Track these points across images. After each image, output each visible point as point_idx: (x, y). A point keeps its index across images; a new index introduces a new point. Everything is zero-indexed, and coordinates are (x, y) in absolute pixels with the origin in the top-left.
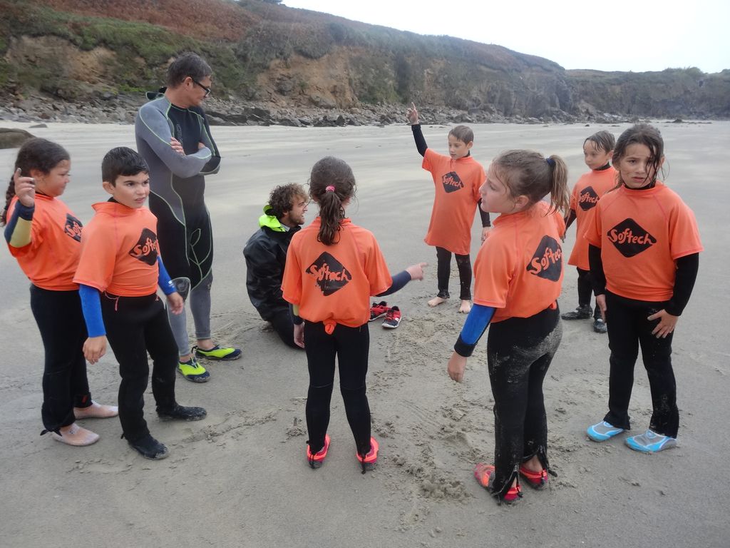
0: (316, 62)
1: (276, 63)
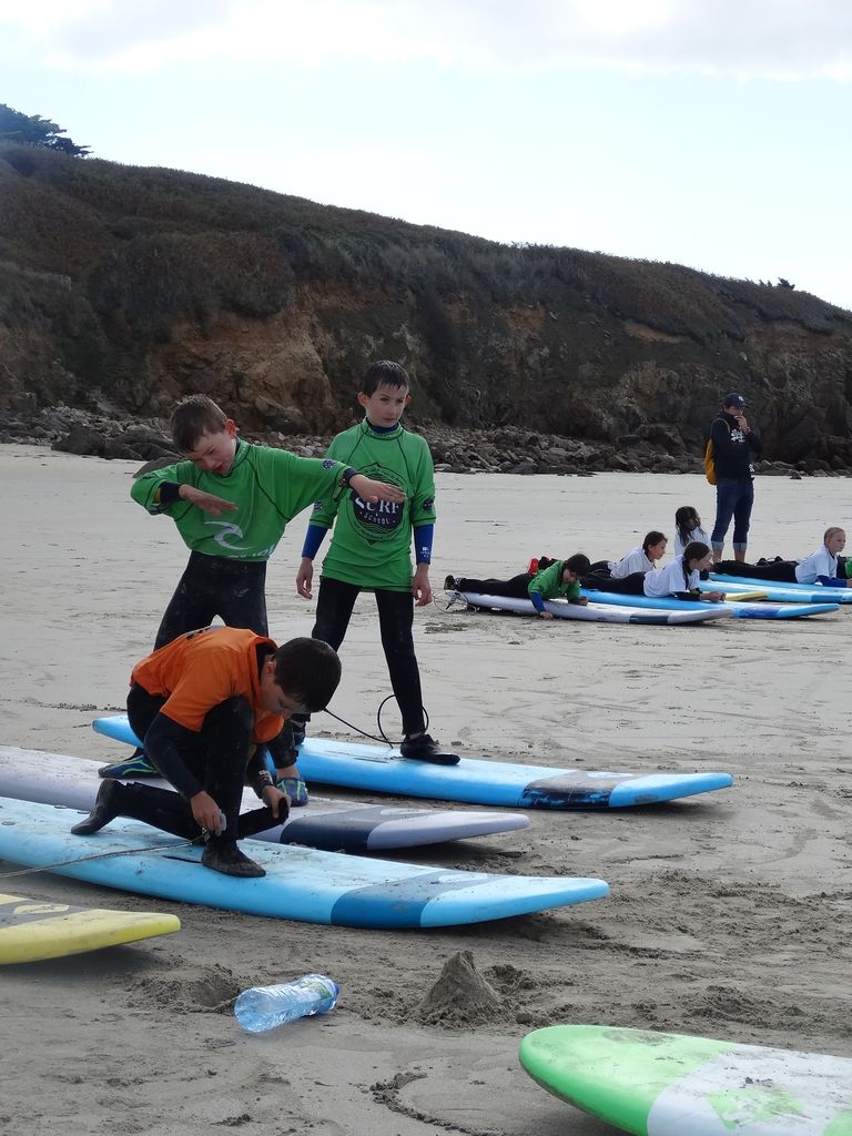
1: (180, 330)
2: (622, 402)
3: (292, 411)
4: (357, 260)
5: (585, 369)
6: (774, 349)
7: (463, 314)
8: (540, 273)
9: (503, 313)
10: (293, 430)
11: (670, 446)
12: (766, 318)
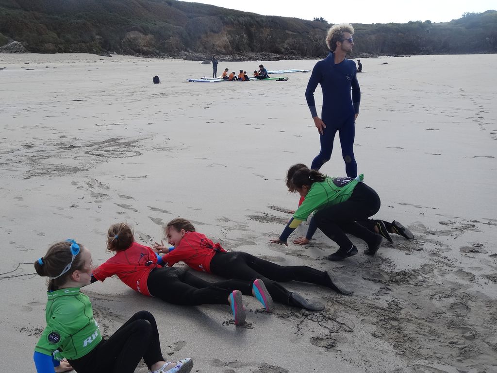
0: (217, 35)
1: (203, 36)
2: (285, 46)
3: (224, 50)
4: (234, 20)
5: (278, 40)
6: (316, 34)
7: (255, 30)
8: (269, 21)
9: (262, 29)
10: (224, 54)
11: (295, 54)
12: (314, 28)
